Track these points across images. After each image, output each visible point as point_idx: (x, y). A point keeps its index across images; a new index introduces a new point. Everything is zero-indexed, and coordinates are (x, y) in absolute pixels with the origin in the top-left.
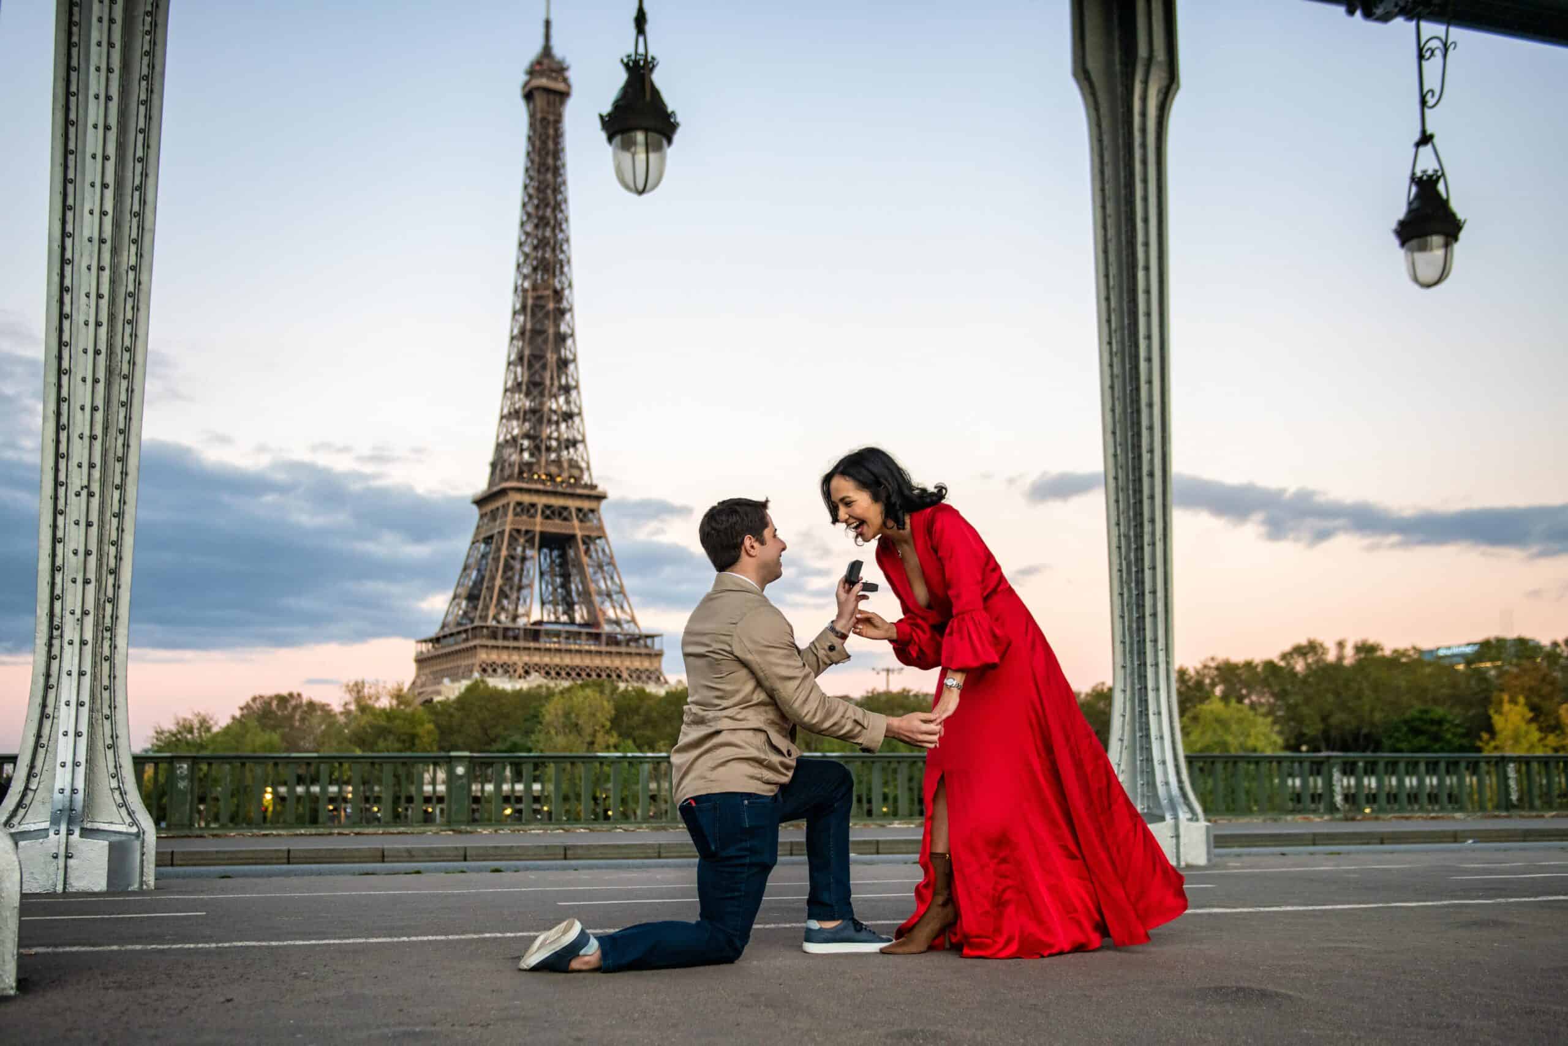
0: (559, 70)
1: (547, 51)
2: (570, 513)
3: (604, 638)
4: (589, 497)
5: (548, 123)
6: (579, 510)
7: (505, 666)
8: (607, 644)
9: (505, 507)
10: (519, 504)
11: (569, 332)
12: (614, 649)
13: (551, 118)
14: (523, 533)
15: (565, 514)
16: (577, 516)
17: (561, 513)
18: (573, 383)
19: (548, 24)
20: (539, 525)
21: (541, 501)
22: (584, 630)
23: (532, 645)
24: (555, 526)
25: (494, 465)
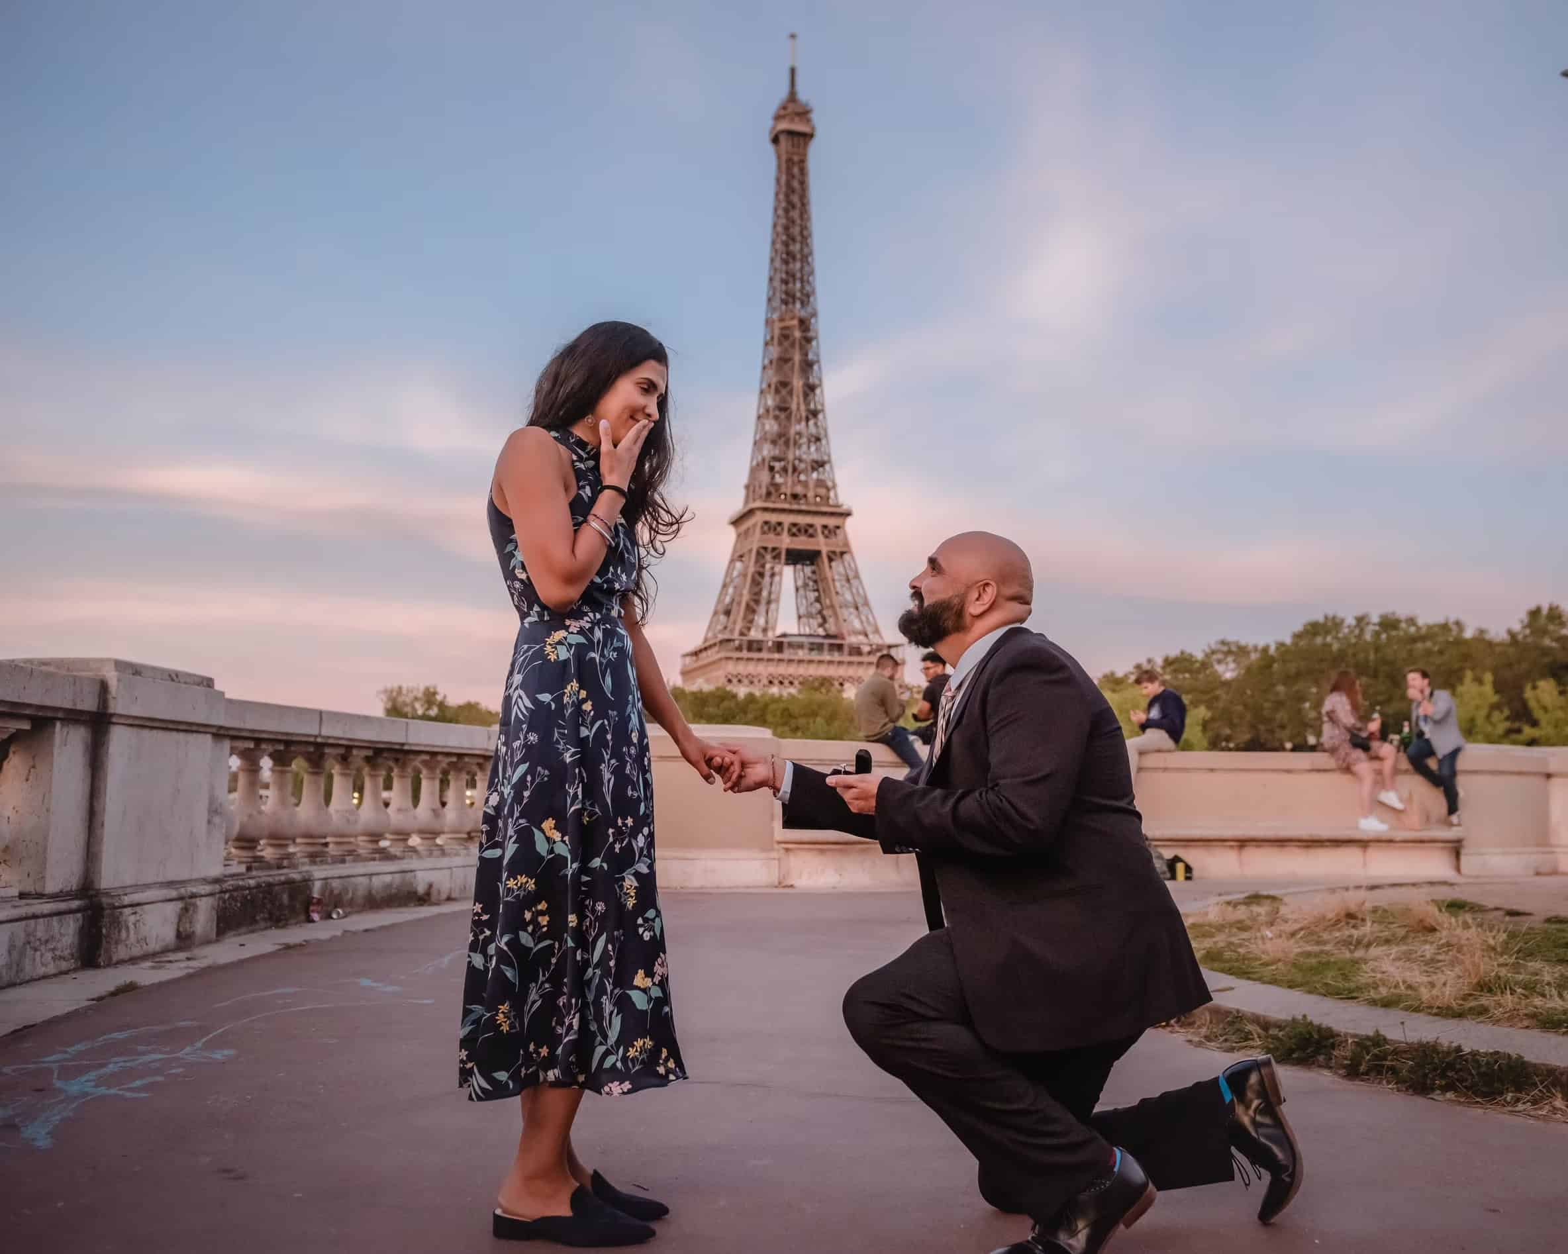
0: (804, 114)
1: (792, 97)
2: (816, 530)
3: (846, 650)
4: (832, 514)
5: (793, 163)
6: (825, 527)
7: (750, 677)
8: (850, 654)
9: (755, 525)
10: (766, 523)
11: (815, 358)
12: (855, 659)
13: (796, 158)
14: (769, 550)
15: (811, 531)
16: (823, 533)
17: (808, 531)
18: (819, 407)
19: (793, 71)
20: (786, 542)
21: (787, 519)
22: (827, 641)
23: (777, 656)
24: (802, 543)
25: (747, 487)
